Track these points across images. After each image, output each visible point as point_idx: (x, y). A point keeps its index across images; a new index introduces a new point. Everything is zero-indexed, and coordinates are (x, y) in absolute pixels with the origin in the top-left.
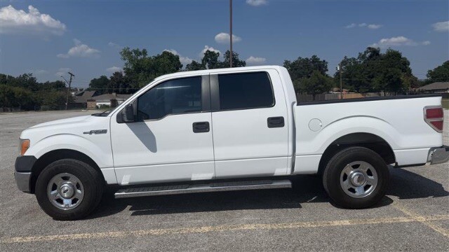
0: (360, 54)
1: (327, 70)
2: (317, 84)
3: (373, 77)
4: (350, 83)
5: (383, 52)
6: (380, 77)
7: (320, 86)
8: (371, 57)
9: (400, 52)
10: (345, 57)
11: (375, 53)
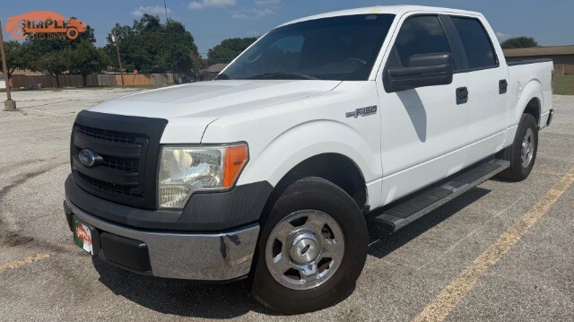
0: (136, 22)
1: (95, 41)
2: (89, 60)
3: (155, 53)
4: (127, 60)
5: (163, 22)
6: (167, 55)
7: (93, 62)
8: (149, 26)
9: (183, 24)
10: (117, 25)
11: (153, 22)
